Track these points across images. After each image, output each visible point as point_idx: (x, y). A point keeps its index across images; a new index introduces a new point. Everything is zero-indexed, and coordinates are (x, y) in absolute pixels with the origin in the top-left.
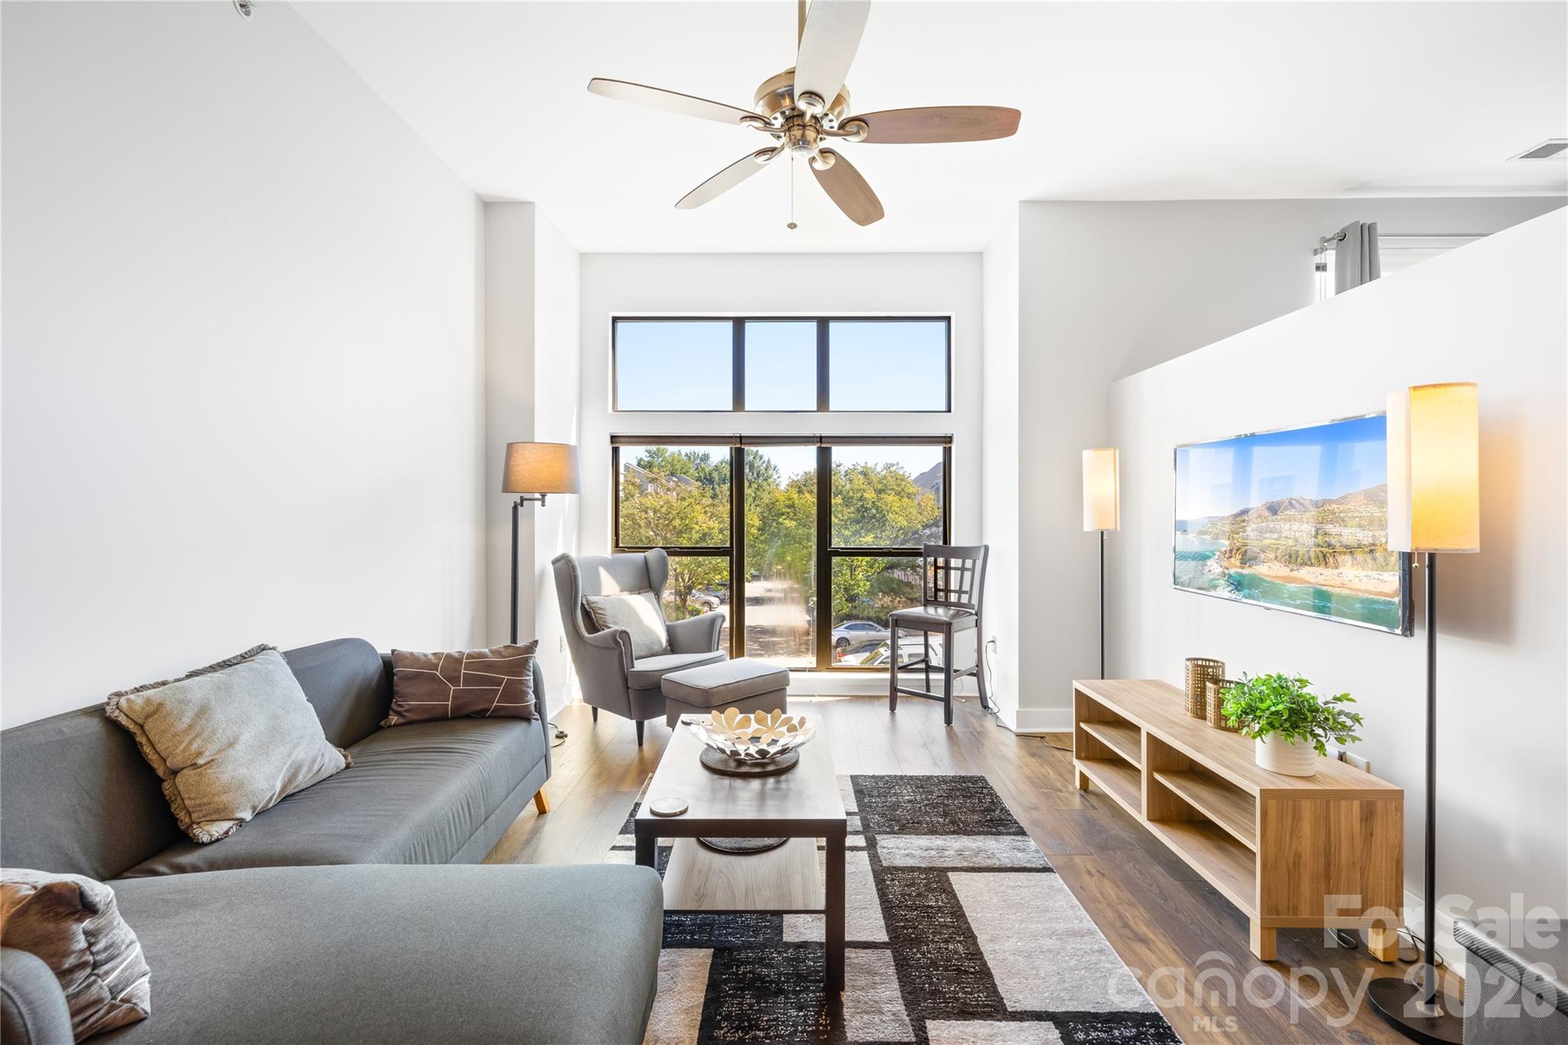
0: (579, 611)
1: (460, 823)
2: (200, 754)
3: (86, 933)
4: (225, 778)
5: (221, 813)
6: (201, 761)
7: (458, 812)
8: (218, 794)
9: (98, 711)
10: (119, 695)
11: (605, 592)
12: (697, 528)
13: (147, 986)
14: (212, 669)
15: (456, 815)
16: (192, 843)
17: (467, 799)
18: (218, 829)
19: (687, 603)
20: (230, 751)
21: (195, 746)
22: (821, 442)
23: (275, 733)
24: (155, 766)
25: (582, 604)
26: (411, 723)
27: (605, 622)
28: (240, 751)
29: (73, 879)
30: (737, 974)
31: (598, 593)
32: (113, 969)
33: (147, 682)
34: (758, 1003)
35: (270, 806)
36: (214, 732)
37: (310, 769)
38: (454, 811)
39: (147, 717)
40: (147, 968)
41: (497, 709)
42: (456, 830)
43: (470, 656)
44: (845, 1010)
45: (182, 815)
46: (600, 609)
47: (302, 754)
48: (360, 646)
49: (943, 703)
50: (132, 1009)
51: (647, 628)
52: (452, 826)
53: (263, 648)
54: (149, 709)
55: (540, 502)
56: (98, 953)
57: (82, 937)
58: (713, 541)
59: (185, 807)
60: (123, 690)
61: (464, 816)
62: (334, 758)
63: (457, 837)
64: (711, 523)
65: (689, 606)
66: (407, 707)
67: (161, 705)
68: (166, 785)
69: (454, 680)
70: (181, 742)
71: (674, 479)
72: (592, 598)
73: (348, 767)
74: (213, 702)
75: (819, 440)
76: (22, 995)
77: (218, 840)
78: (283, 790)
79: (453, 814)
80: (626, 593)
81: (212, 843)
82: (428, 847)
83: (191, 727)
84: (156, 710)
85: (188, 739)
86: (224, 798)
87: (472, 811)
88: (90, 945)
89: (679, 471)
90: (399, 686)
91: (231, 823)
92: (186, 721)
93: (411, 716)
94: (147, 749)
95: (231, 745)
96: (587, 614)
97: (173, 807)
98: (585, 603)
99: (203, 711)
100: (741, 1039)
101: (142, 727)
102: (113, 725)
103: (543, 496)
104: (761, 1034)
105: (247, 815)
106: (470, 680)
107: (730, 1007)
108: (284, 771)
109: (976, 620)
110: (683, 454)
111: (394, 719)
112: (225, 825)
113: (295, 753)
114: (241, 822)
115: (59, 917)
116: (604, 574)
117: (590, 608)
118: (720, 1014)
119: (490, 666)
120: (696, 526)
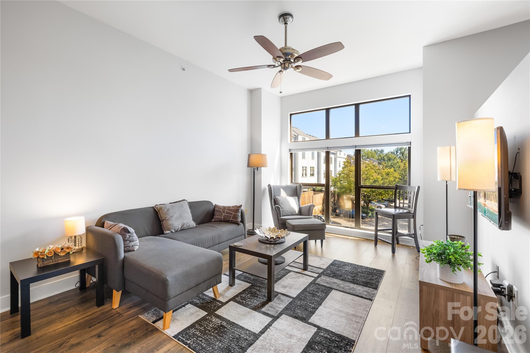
0: (273, 200)
1: (209, 242)
2: (166, 218)
3: (129, 235)
4: (170, 223)
5: (169, 229)
6: (166, 219)
7: (209, 240)
8: (168, 226)
9: (153, 207)
10: (157, 205)
11: (281, 196)
12: (372, 178)
13: (138, 247)
14: (174, 203)
15: (208, 240)
16: (163, 233)
17: (212, 237)
18: (168, 232)
19: (369, 206)
20: (171, 218)
21: (166, 216)
22: (356, 148)
23: (181, 217)
24: (160, 218)
25: (274, 199)
26: (216, 221)
27: (279, 204)
28: (173, 218)
29: (126, 227)
30: (251, 290)
31: (279, 195)
32: (133, 243)
33: (162, 204)
34: (250, 297)
35: (179, 230)
36: (169, 214)
37: (187, 225)
38: (208, 239)
39: (160, 209)
40: (139, 245)
41: (231, 220)
42: (208, 243)
43: (228, 207)
44: (267, 305)
45: (163, 228)
46: (279, 200)
47: (185, 222)
48: (209, 203)
49: (391, 245)
50: (133, 249)
51: (292, 207)
52: (207, 242)
53: (184, 200)
54: (160, 208)
55: (257, 170)
56: (131, 239)
57: (128, 236)
58: (379, 183)
59: (164, 227)
60: (158, 204)
61: (211, 241)
62: (193, 224)
63: (208, 244)
64: (378, 176)
65: (370, 207)
66: (215, 217)
67: (162, 208)
68: (161, 222)
69: (224, 212)
70: (164, 215)
71: (368, 160)
72: (277, 197)
73: (196, 227)
74: (170, 209)
75: (355, 147)
76: (117, 240)
77: (167, 234)
78: (181, 228)
79: (207, 239)
80: (288, 196)
81: (166, 234)
82: (199, 244)
83: (166, 212)
84: (161, 208)
85: (165, 215)
86: (169, 226)
87: (214, 240)
88: (129, 238)
89: (370, 157)
90: (216, 213)
91: (170, 232)
92: (165, 211)
93: (216, 220)
94: (159, 215)
95: (172, 217)
96: (275, 201)
97: (162, 226)
98: (275, 198)
99: (168, 210)
100: (240, 301)
101: (159, 211)
102: (155, 210)
103: (258, 168)
104: (245, 302)
105: (173, 231)
106: (227, 213)
107: (244, 295)
108: (181, 224)
109: (413, 216)
110: (373, 150)
111: (213, 220)
112: (169, 232)
113: (184, 221)
114: (172, 232)
115: (125, 232)
116: (282, 191)
117: (276, 199)
118: (240, 296)
119: (231, 210)
120: (371, 177)
